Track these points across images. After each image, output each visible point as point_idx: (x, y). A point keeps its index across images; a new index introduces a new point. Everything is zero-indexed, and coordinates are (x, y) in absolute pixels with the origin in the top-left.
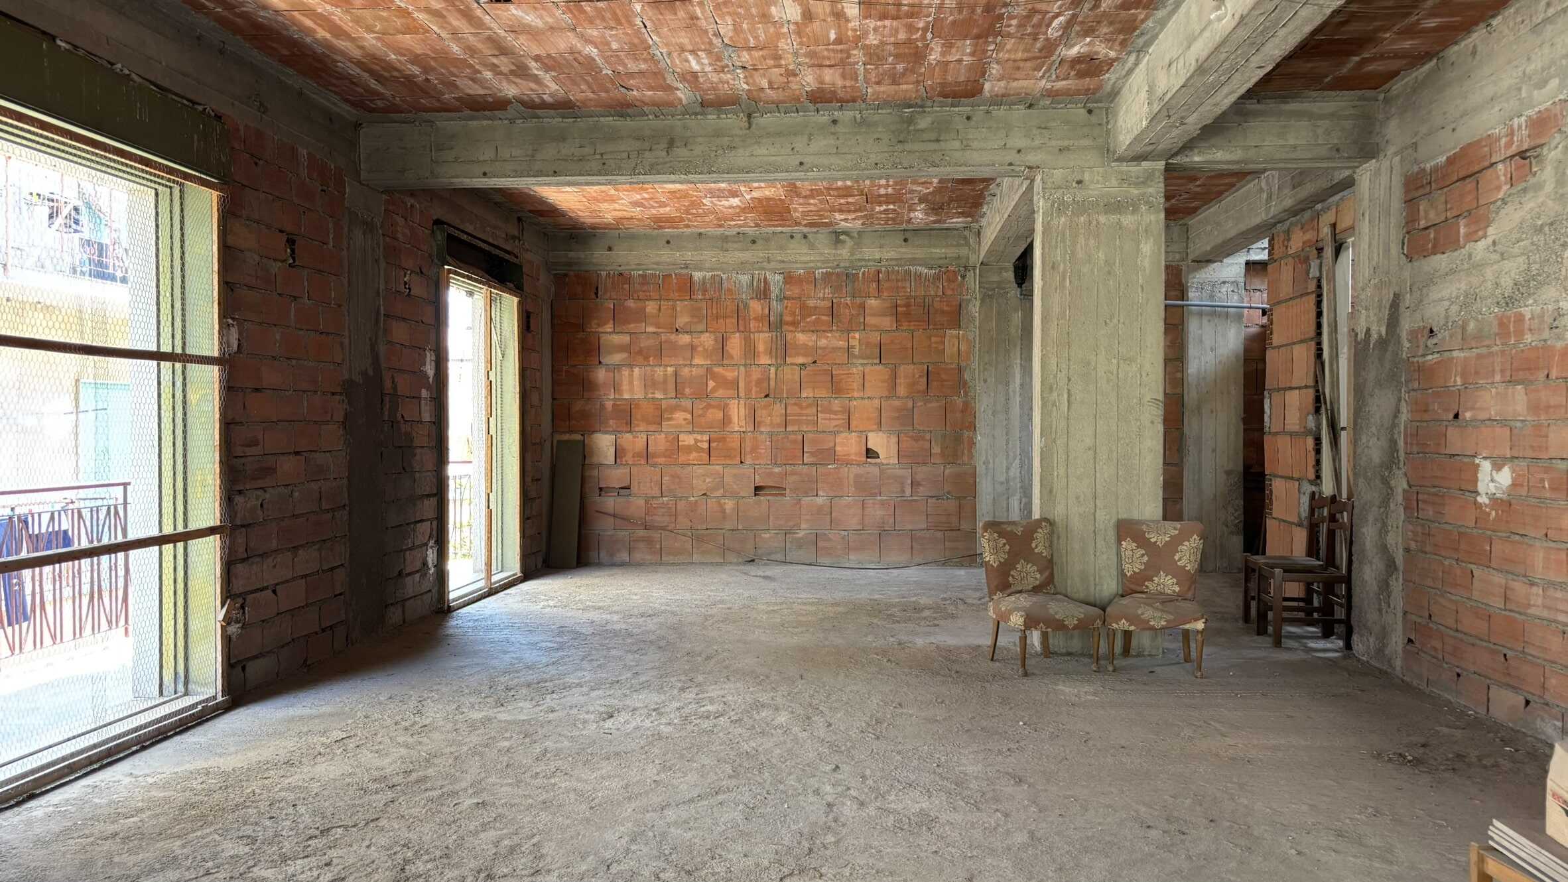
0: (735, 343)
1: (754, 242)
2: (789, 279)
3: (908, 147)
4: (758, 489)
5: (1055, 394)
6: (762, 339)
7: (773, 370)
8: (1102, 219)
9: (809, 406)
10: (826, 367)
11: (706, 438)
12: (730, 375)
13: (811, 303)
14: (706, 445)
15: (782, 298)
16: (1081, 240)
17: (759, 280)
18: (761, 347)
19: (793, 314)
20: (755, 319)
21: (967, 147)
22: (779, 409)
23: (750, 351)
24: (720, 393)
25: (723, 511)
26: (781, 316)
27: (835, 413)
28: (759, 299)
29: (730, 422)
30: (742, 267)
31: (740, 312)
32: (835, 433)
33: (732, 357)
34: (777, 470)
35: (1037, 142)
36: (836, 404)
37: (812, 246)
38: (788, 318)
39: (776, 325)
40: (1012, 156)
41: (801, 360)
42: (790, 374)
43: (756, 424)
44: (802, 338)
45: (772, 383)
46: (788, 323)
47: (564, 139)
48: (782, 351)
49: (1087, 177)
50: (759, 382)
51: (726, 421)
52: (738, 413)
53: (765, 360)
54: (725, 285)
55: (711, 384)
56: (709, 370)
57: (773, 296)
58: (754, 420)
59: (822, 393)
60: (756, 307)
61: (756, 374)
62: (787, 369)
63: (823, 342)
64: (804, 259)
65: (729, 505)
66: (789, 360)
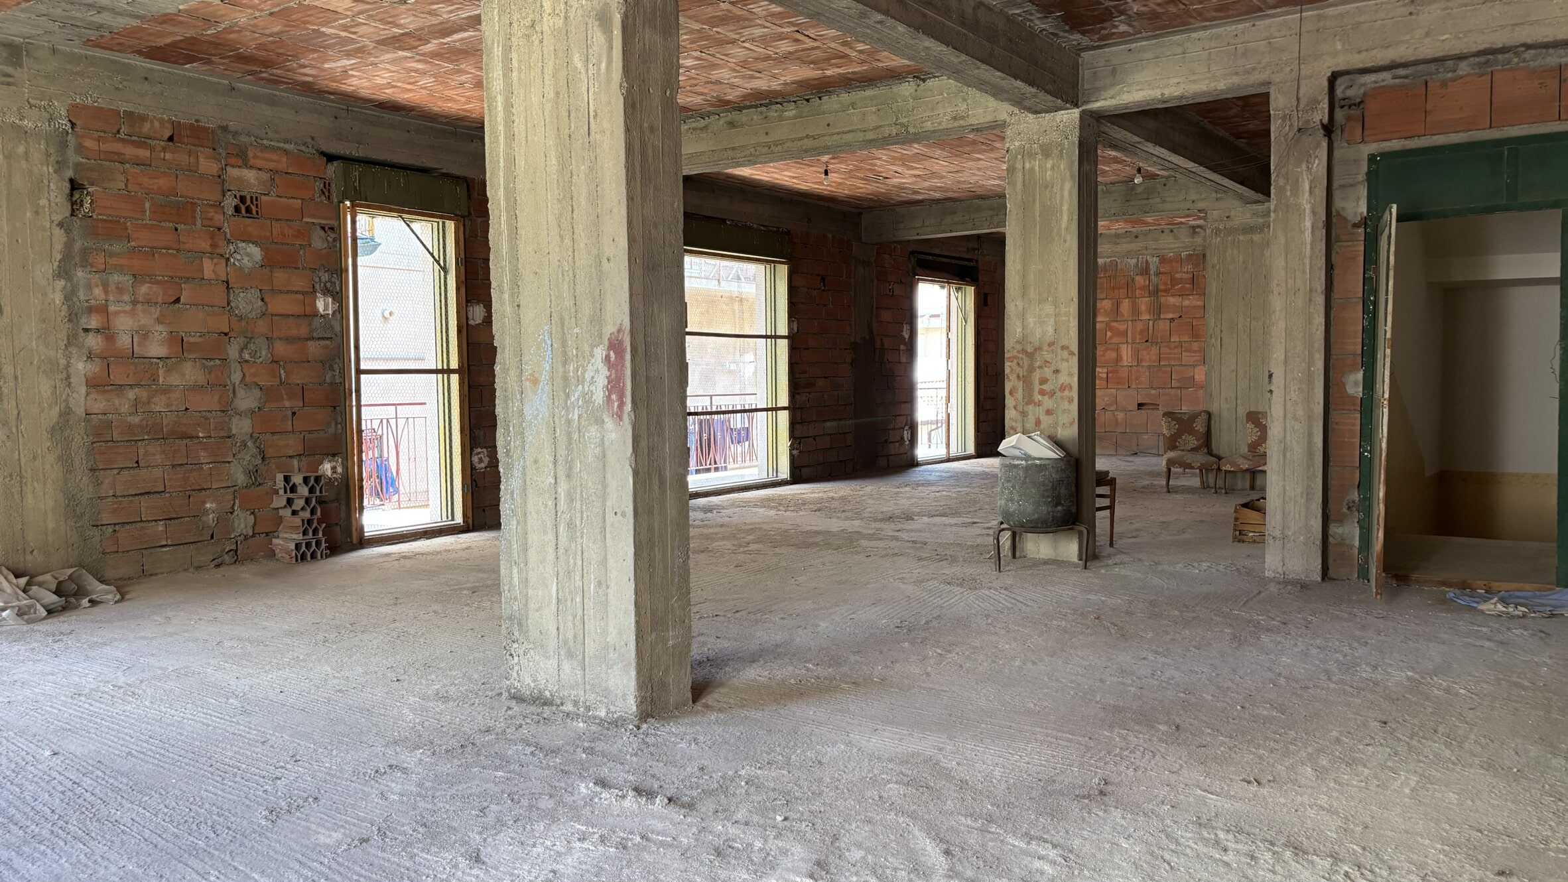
0: (1126, 305)
1: (1136, 237)
2: (1163, 260)
3: (1132, 203)
4: (1140, 405)
5: (1213, 340)
6: (1144, 303)
7: (1151, 323)
8: (1241, 238)
9: (1175, 347)
10: (1188, 320)
11: (1105, 370)
12: (1122, 327)
13: (1178, 276)
14: (1105, 376)
15: (1158, 274)
16: (1230, 251)
17: (1142, 263)
18: (1143, 308)
19: (1165, 284)
20: (1140, 289)
21: (1164, 202)
22: (1154, 350)
23: (1135, 310)
24: (1115, 340)
25: (1117, 420)
26: (1157, 285)
27: (1195, 352)
28: (1142, 274)
29: (1121, 358)
30: (1128, 254)
31: (1129, 285)
32: (1194, 366)
33: (1123, 316)
34: (1153, 392)
35: (1203, 196)
36: (1195, 346)
37: (1176, 238)
38: (1162, 287)
39: (1155, 293)
40: (1189, 205)
41: (1171, 316)
42: (1163, 326)
43: (1139, 361)
44: (1172, 300)
45: (1151, 332)
46: (1162, 291)
48: (1157, 310)
49: (1233, 213)
50: (1141, 332)
51: (1119, 359)
52: (1126, 353)
53: (1145, 317)
54: (1119, 267)
55: (1109, 334)
56: (1107, 324)
57: (1152, 272)
58: (1136, 354)
59: (1186, 338)
60: (1140, 280)
61: (1140, 326)
62: (1161, 323)
63: (1186, 303)
64: (1173, 246)
65: (1120, 416)
66: (1162, 317)
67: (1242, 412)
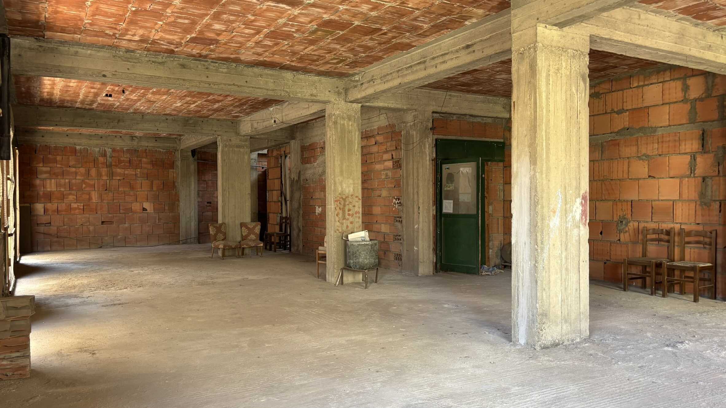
0: (93, 172)
1: (101, 137)
2: (114, 150)
4: (103, 222)
6: (104, 171)
7: (108, 181)
8: (236, 149)
9: (122, 193)
10: (128, 180)
11: (82, 205)
12: (92, 182)
13: (122, 159)
14: (82, 207)
15: (111, 157)
16: (231, 154)
17: (102, 150)
18: (103, 174)
19: (116, 162)
20: (101, 163)
21: (202, 129)
22: (111, 194)
23: (99, 175)
24: (88, 189)
25: (89, 231)
26: (111, 163)
27: (131, 196)
28: (102, 156)
29: (92, 199)
30: (97, 146)
31: (95, 161)
32: (132, 203)
33: (92, 176)
34: (110, 215)
35: (220, 129)
36: (132, 193)
37: (123, 140)
38: (114, 164)
39: (109, 166)
40: (213, 132)
41: (118, 178)
42: (115, 183)
43: (102, 200)
44: (119, 170)
45: (108, 186)
46: (114, 165)
47: (84, 117)
48: (111, 175)
49: (232, 139)
50: (103, 185)
51: (90, 199)
52: (95, 197)
53: (105, 178)
54: (89, 151)
55: (84, 186)
56: (83, 181)
57: (108, 156)
58: (101, 197)
59: (127, 189)
60: (101, 159)
61: (102, 183)
62: (113, 181)
63: (126, 172)
64: (121, 144)
65: (91, 228)
66: (114, 178)
67: (238, 222)
